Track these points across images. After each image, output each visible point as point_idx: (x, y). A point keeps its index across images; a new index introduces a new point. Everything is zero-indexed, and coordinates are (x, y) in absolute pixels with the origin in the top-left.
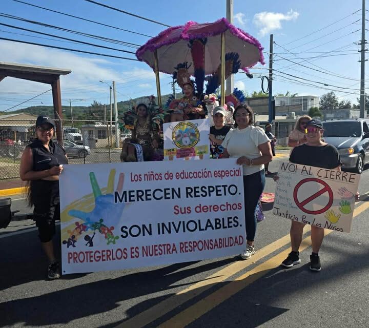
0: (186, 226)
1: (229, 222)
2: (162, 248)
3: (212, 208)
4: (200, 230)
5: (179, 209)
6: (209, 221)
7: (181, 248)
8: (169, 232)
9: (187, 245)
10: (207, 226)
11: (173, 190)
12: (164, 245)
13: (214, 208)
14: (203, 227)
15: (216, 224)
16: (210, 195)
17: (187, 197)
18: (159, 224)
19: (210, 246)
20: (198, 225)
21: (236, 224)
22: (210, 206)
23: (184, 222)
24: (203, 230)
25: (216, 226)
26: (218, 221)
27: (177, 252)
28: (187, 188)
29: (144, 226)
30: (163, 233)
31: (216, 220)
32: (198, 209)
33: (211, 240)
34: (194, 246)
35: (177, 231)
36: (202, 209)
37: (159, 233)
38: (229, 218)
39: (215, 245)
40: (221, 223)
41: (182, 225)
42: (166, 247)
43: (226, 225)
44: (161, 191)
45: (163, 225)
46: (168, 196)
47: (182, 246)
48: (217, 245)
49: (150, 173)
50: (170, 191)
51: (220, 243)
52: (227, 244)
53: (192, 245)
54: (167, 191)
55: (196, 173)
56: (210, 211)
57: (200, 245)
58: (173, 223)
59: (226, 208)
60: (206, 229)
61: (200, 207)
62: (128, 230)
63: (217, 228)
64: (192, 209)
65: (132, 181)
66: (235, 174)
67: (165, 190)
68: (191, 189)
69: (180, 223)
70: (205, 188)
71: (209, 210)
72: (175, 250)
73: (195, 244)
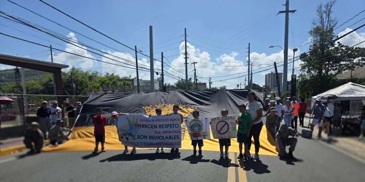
0: (159, 138)
1: (175, 137)
5: (156, 132)
6: (167, 136)
7: (157, 144)
8: (153, 139)
10: (166, 138)
11: (154, 125)
14: (165, 138)
15: (169, 137)
16: (168, 128)
17: (159, 128)
18: (149, 136)
19: (167, 144)
20: (163, 137)
21: (178, 138)
22: (168, 131)
28: (160, 125)
29: (145, 136)
32: (163, 132)
35: (155, 139)
36: (166, 132)
37: (150, 139)
38: (175, 136)
39: (169, 144)
40: (171, 137)
42: (151, 143)
43: (173, 138)
44: (150, 125)
45: (151, 136)
49: (146, 119)
50: (153, 126)
53: (160, 144)
55: (163, 119)
56: (168, 133)
57: (163, 144)
58: (154, 136)
59: (173, 132)
62: (139, 137)
63: (170, 139)
64: (161, 132)
65: (140, 121)
66: (178, 120)
69: (157, 136)
70: (166, 125)
72: (155, 144)
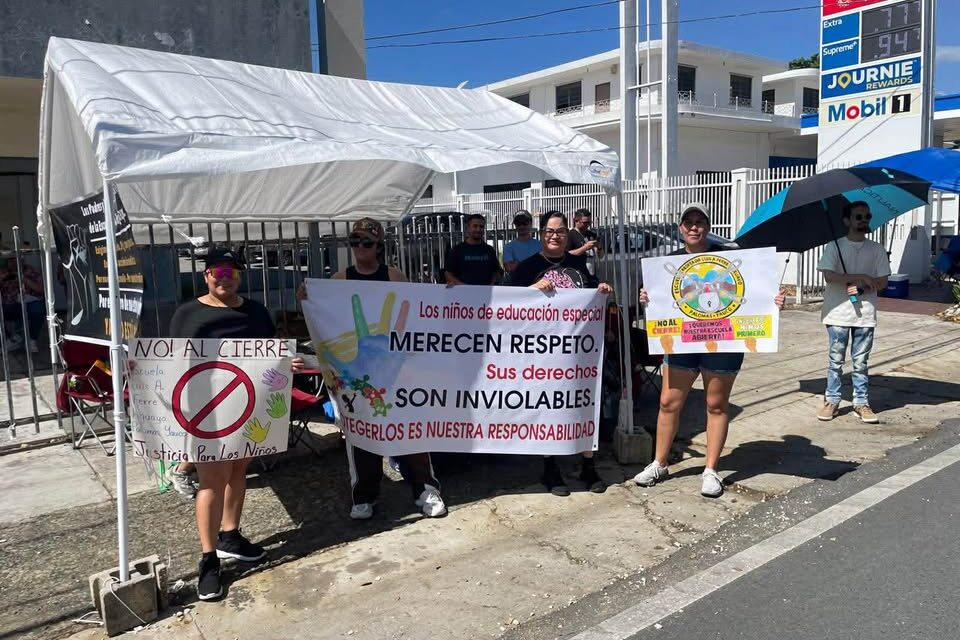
0: (504, 400)
1: (577, 399)
2: (460, 428)
3: (552, 373)
4: (527, 407)
5: (495, 370)
6: (544, 394)
7: (491, 432)
8: (475, 406)
9: (501, 428)
10: (540, 402)
11: (490, 338)
12: (463, 424)
13: (555, 374)
14: (533, 402)
15: (556, 399)
16: (551, 352)
17: (512, 351)
18: (459, 392)
19: (540, 433)
20: (525, 401)
21: (586, 402)
22: (550, 370)
23: (501, 393)
24: (532, 407)
25: (555, 403)
26: (558, 396)
27: (482, 437)
28: (513, 337)
29: (434, 392)
30: (465, 406)
31: (556, 393)
32: (528, 374)
33: (543, 425)
34: (513, 432)
35: (488, 406)
36: (537, 374)
37: (458, 406)
38: (577, 392)
39: (549, 434)
40: (564, 399)
41: (497, 395)
42: (465, 427)
43: (572, 403)
44: (470, 338)
45: (467, 394)
46: (479, 347)
47: (492, 428)
48: (553, 434)
49: (454, 305)
50: (484, 340)
51: (559, 432)
52: (571, 435)
53: (509, 430)
54: (479, 339)
55: (533, 311)
56: (549, 378)
57: (523, 431)
58: (483, 393)
59: (574, 374)
60: (537, 407)
61: (532, 370)
62: (407, 396)
63: (555, 407)
65: (422, 316)
66: (595, 316)
67: (476, 336)
68: (520, 338)
69: (495, 392)
70: (545, 338)
71: (546, 376)
72: (481, 433)
73: (515, 428)
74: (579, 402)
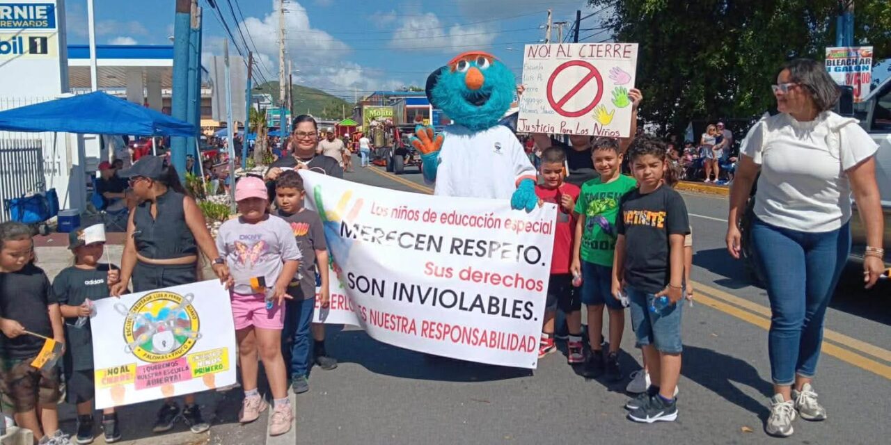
0: (438, 297)
1: (515, 309)
2: (396, 321)
3: (489, 277)
4: (461, 308)
5: (433, 268)
6: (479, 297)
7: (424, 330)
8: (410, 299)
9: (434, 327)
10: (474, 305)
11: (431, 238)
12: (399, 318)
13: (492, 279)
14: (467, 304)
15: (491, 305)
16: (490, 256)
17: (452, 252)
18: (396, 284)
19: (472, 338)
20: (459, 300)
21: (528, 314)
22: (487, 274)
23: (436, 290)
24: (465, 309)
25: (490, 309)
26: (494, 302)
27: (415, 334)
28: (454, 240)
29: (374, 281)
30: (400, 299)
31: (491, 298)
32: (465, 275)
33: (476, 330)
34: (445, 333)
35: (422, 302)
36: (473, 276)
37: (394, 298)
38: (516, 302)
39: (482, 340)
40: (501, 306)
41: (432, 293)
42: (401, 320)
43: (509, 310)
44: (412, 236)
45: (403, 286)
46: (420, 245)
47: (425, 326)
48: (486, 341)
50: (426, 240)
51: (492, 339)
52: (505, 345)
53: (442, 329)
54: (421, 239)
55: (475, 218)
56: (485, 281)
57: (456, 334)
58: (419, 288)
59: (513, 282)
60: (471, 310)
61: (469, 272)
62: (354, 280)
63: (490, 312)
64: (456, 273)
65: (373, 213)
66: (542, 229)
67: (419, 236)
68: (461, 241)
69: (430, 289)
70: (485, 243)
71: (483, 279)
72: (414, 329)
73: (447, 329)
74: (517, 313)
